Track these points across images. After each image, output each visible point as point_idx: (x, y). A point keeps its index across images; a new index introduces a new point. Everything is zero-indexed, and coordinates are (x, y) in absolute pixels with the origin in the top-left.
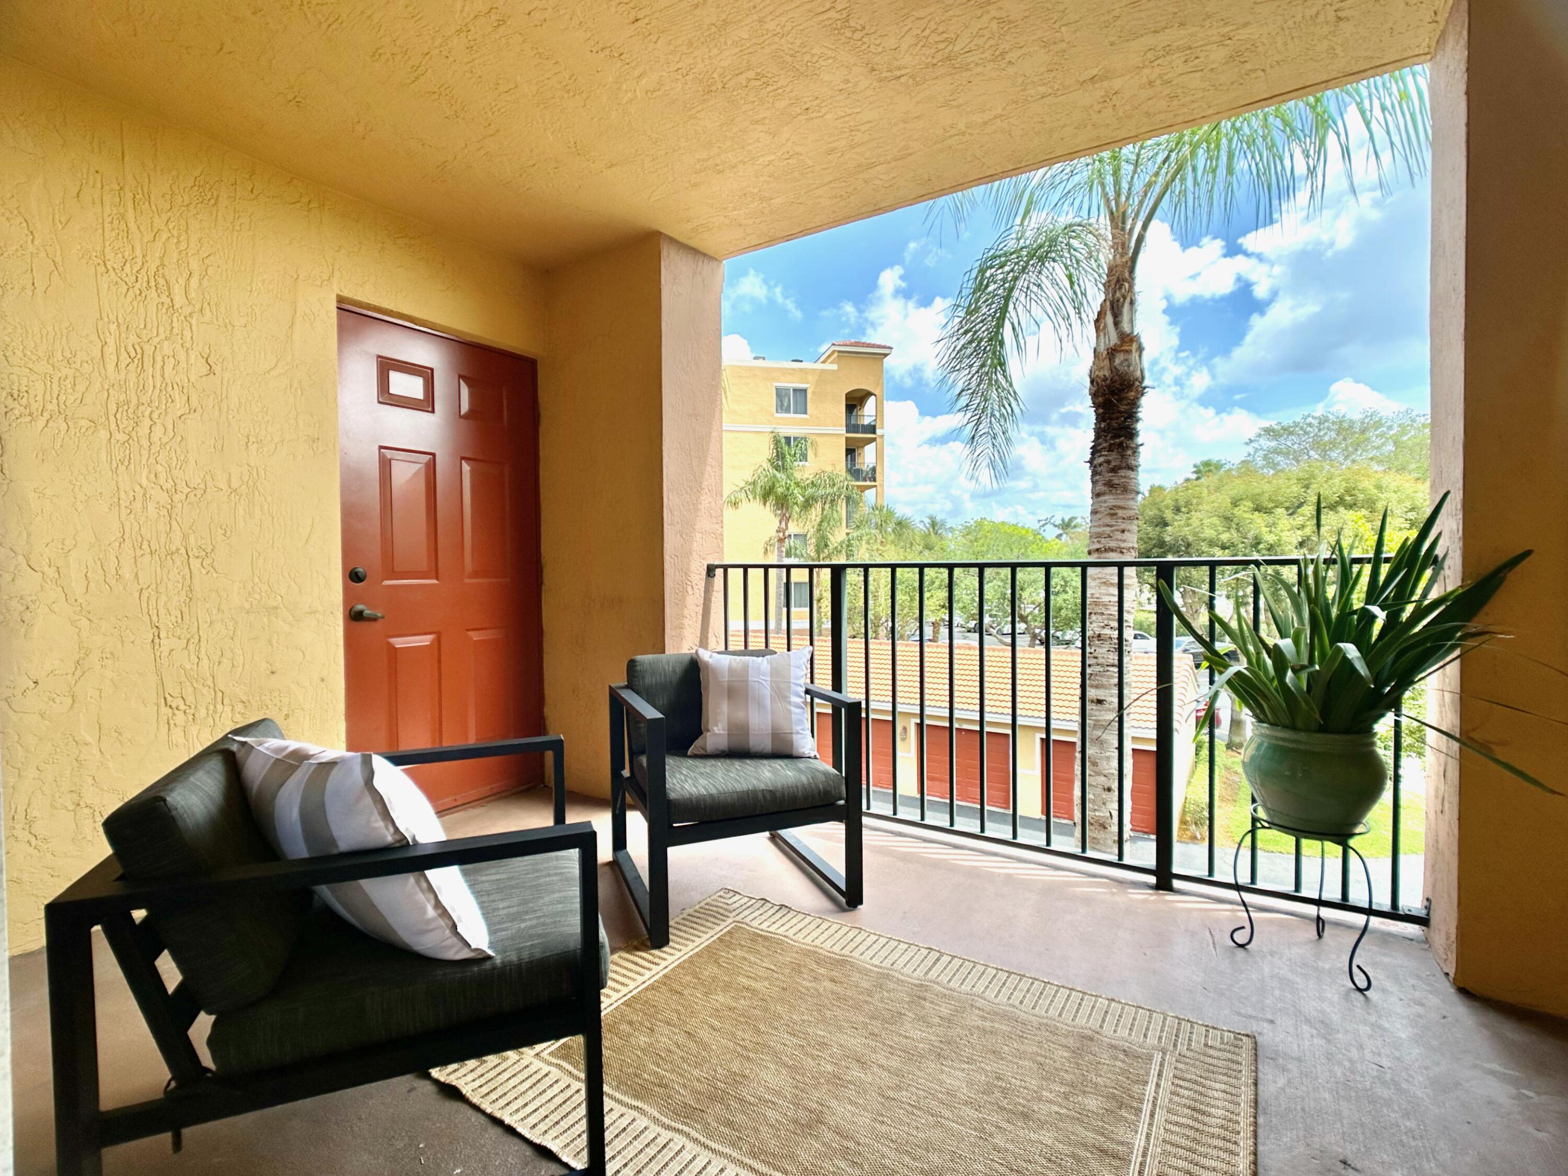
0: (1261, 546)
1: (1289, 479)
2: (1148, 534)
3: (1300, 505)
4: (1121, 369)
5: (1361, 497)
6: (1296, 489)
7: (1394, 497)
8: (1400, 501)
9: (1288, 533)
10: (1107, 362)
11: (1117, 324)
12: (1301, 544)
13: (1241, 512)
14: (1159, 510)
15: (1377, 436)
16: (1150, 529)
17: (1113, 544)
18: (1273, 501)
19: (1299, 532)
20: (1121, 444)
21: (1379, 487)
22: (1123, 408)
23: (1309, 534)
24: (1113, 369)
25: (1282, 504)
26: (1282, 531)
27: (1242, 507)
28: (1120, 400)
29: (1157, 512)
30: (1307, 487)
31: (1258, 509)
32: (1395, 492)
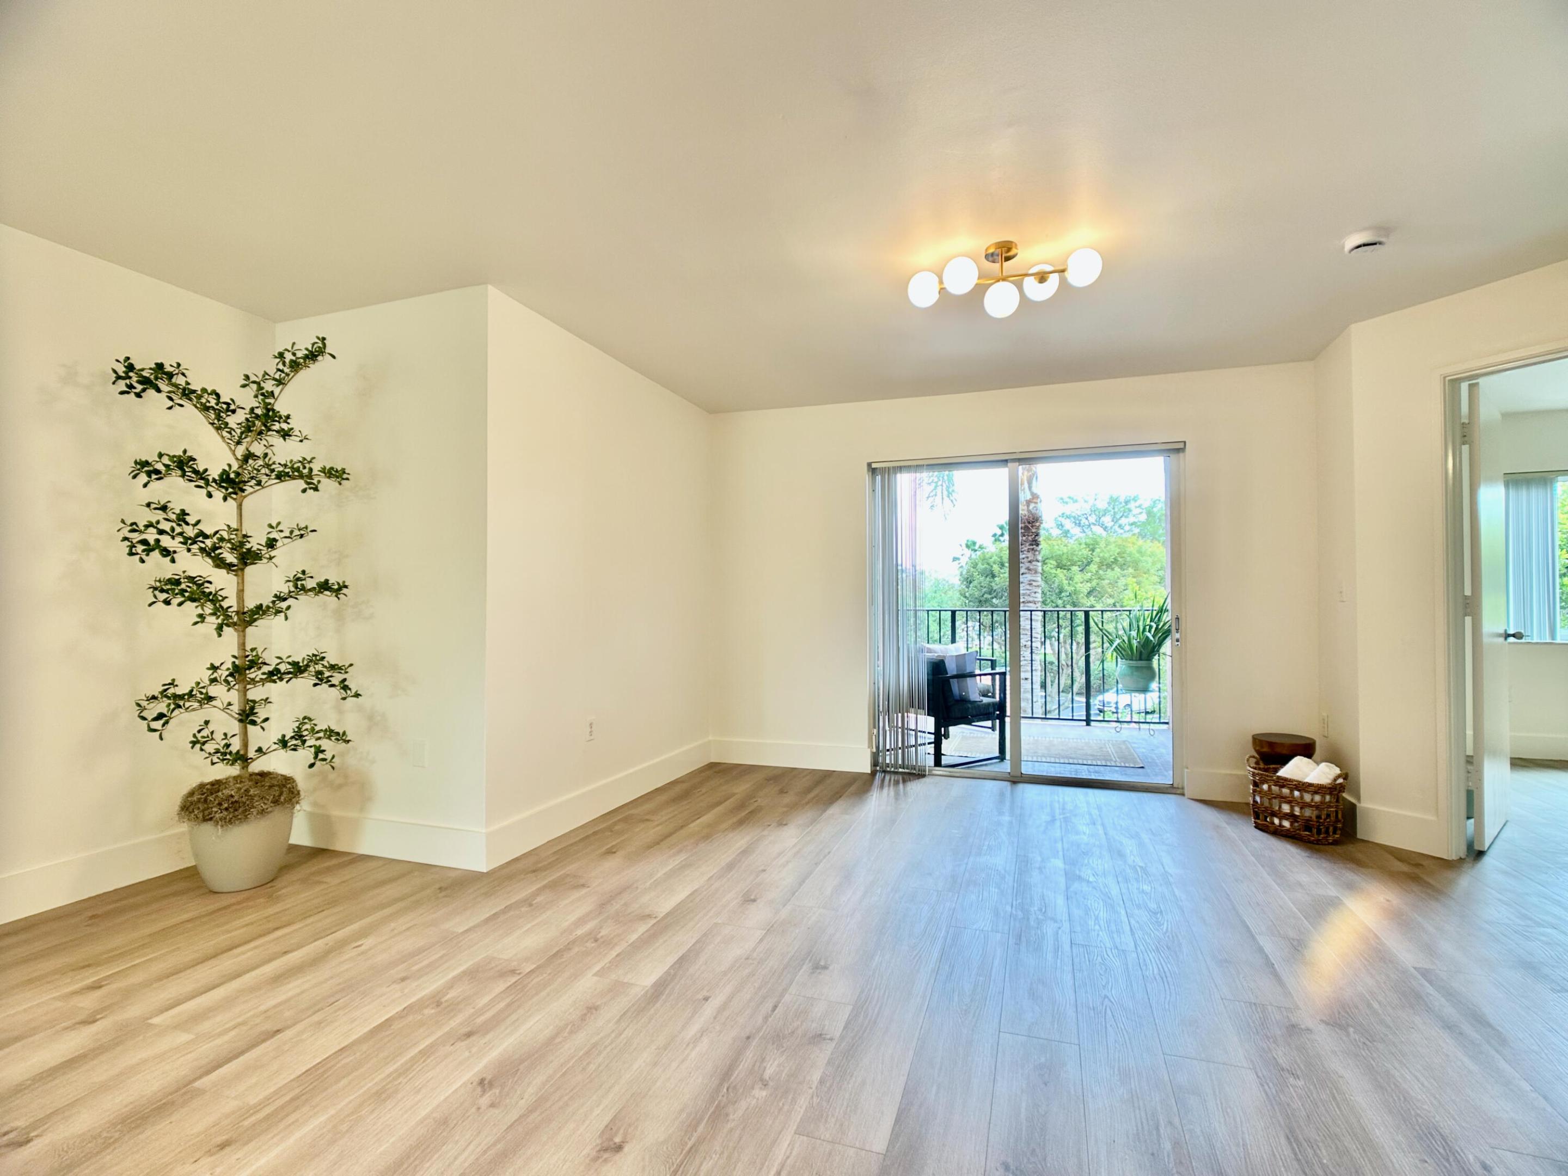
0: (1063, 594)
1: (1080, 544)
2: (980, 583)
3: (1089, 564)
4: (1033, 511)
5: (1128, 559)
6: (1086, 552)
7: (1150, 560)
8: (1154, 563)
9: (1081, 585)
10: (1026, 507)
11: (1030, 488)
12: (1089, 593)
13: (1048, 568)
14: (988, 564)
15: (1136, 507)
16: (982, 579)
17: (1031, 599)
18: (1069, 560)
19: (1089, 585)
20: (1033, 549)
21: (1139, 552)
22: (1034, 531)
23: (1094, 586)
24: (1029, 511)
25: (1076, 562)
26: (1076, 583)
27: (1049, 565)
28: (1032, 526)
29: (986, 566)
30: (1093, 550)
31: (1060, 566)
32: (1150, 556)
